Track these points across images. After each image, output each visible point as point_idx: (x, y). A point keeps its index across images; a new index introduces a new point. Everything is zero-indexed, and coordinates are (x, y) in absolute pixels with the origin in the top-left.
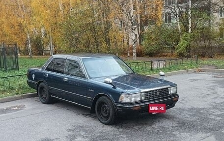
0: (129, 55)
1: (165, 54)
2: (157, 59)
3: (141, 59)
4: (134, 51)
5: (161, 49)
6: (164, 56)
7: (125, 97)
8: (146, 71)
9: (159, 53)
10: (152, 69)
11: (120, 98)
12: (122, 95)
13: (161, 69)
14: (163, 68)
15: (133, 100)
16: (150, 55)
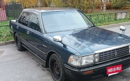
0: (101, 8)
1: (127, 8)
2: (121, 11)
3: (109, 12)
4: (105, 5)
5: (124, 4)
6: (126, 9)
7: (74, 60)
8: (111, 21)
9: (122, 7)
10: (115, 20)
11: (69, 60)
12: (71, 57)
13: (123, 19)
14: (125, 18)
15: (84, 63)
16: (116, 8)
